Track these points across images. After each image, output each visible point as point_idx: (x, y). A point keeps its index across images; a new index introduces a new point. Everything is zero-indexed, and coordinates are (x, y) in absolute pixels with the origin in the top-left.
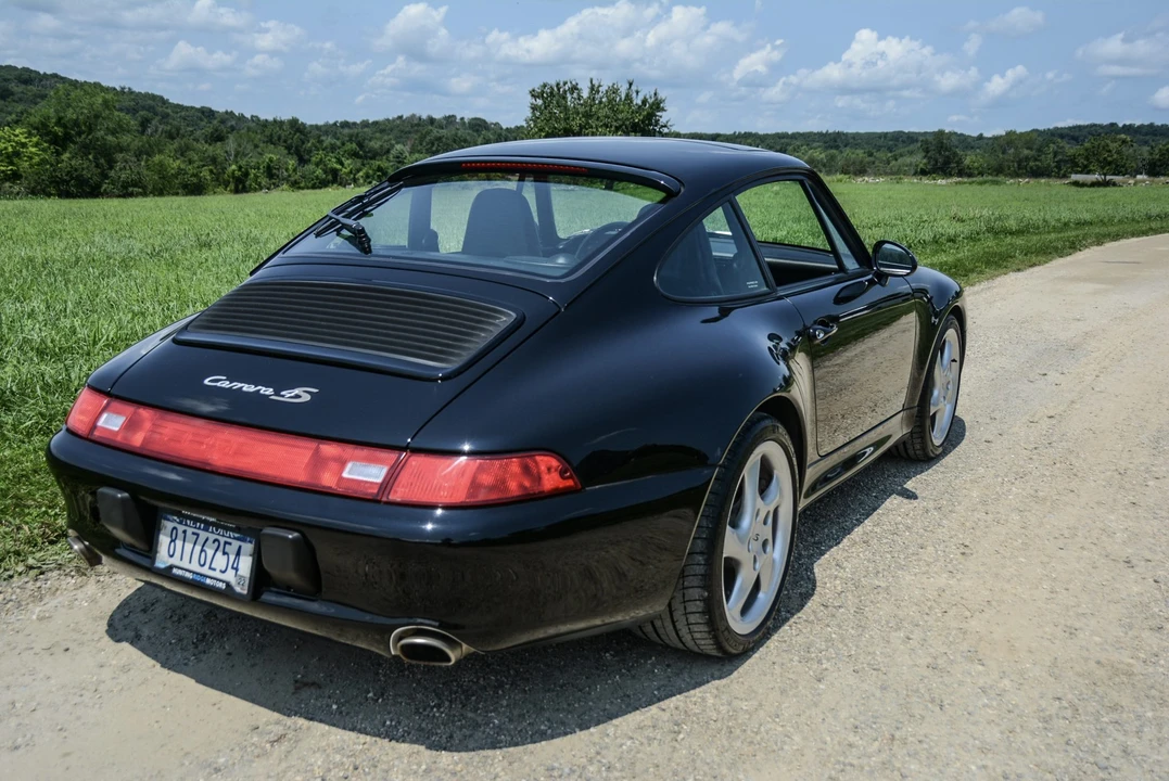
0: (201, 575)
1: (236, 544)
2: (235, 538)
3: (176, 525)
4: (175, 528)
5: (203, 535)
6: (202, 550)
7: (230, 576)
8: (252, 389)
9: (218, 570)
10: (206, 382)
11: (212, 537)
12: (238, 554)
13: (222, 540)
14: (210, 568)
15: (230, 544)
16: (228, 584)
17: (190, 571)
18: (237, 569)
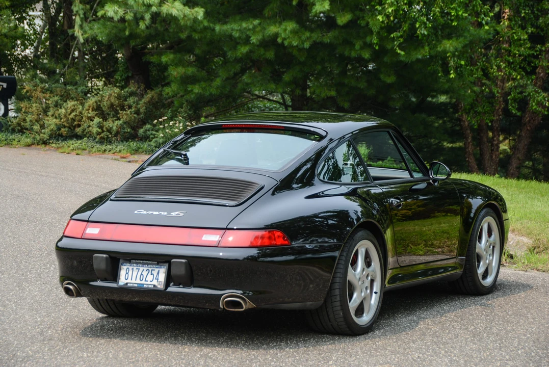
0: (141, 284)
1: (157, 270)
2: (156, 268)
3: (128, 267)
4: (128, 268)
5: (141, 269)
6: (141, 274)
7: (155, 282)
8: (157, 213)
9: (149, 281)
10: (136, 212)
11: (146, 269)
12: (158, 273)
13: (150, 269)
14: (145, 281)
15: (154, 270)
16: (154, 286)
17: (136, 284)
18: (158, 279)
